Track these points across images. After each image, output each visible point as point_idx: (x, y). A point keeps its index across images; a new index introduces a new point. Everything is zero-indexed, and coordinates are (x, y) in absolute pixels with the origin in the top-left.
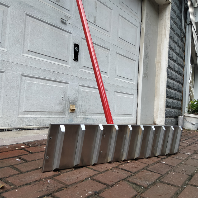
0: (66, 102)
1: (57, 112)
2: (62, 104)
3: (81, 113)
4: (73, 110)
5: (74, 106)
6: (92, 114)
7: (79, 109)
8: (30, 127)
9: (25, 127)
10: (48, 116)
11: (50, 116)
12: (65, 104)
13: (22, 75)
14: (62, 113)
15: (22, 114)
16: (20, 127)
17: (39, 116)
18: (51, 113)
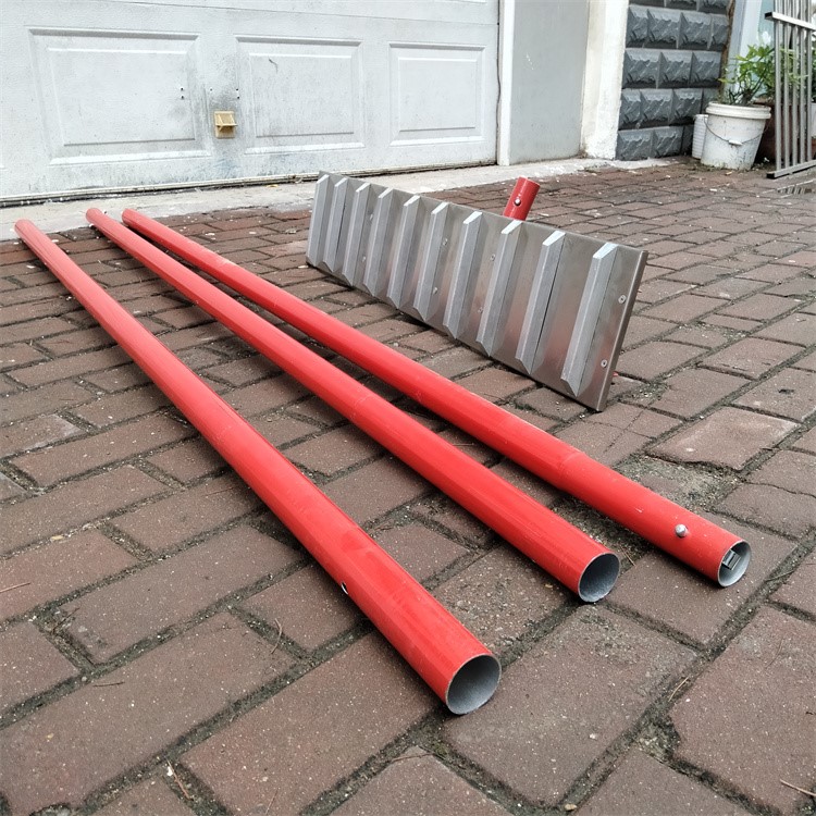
0: (198, 104)
1: (173, 141)
2: (183, 114)
3: (260, 137)
4: (227, 131)
5: (228, 115)
6: (304, 138)
7: (251, 123)
8: (95, 190)
9: (79, 192)
10: (145, 155)
11: (152, 155)
12: (197, 113)
13: (35, 32)
14: (191, 141)
15: (61, 155)
16: (66, 192)
17: (116, 157)
18: (152, 143)
